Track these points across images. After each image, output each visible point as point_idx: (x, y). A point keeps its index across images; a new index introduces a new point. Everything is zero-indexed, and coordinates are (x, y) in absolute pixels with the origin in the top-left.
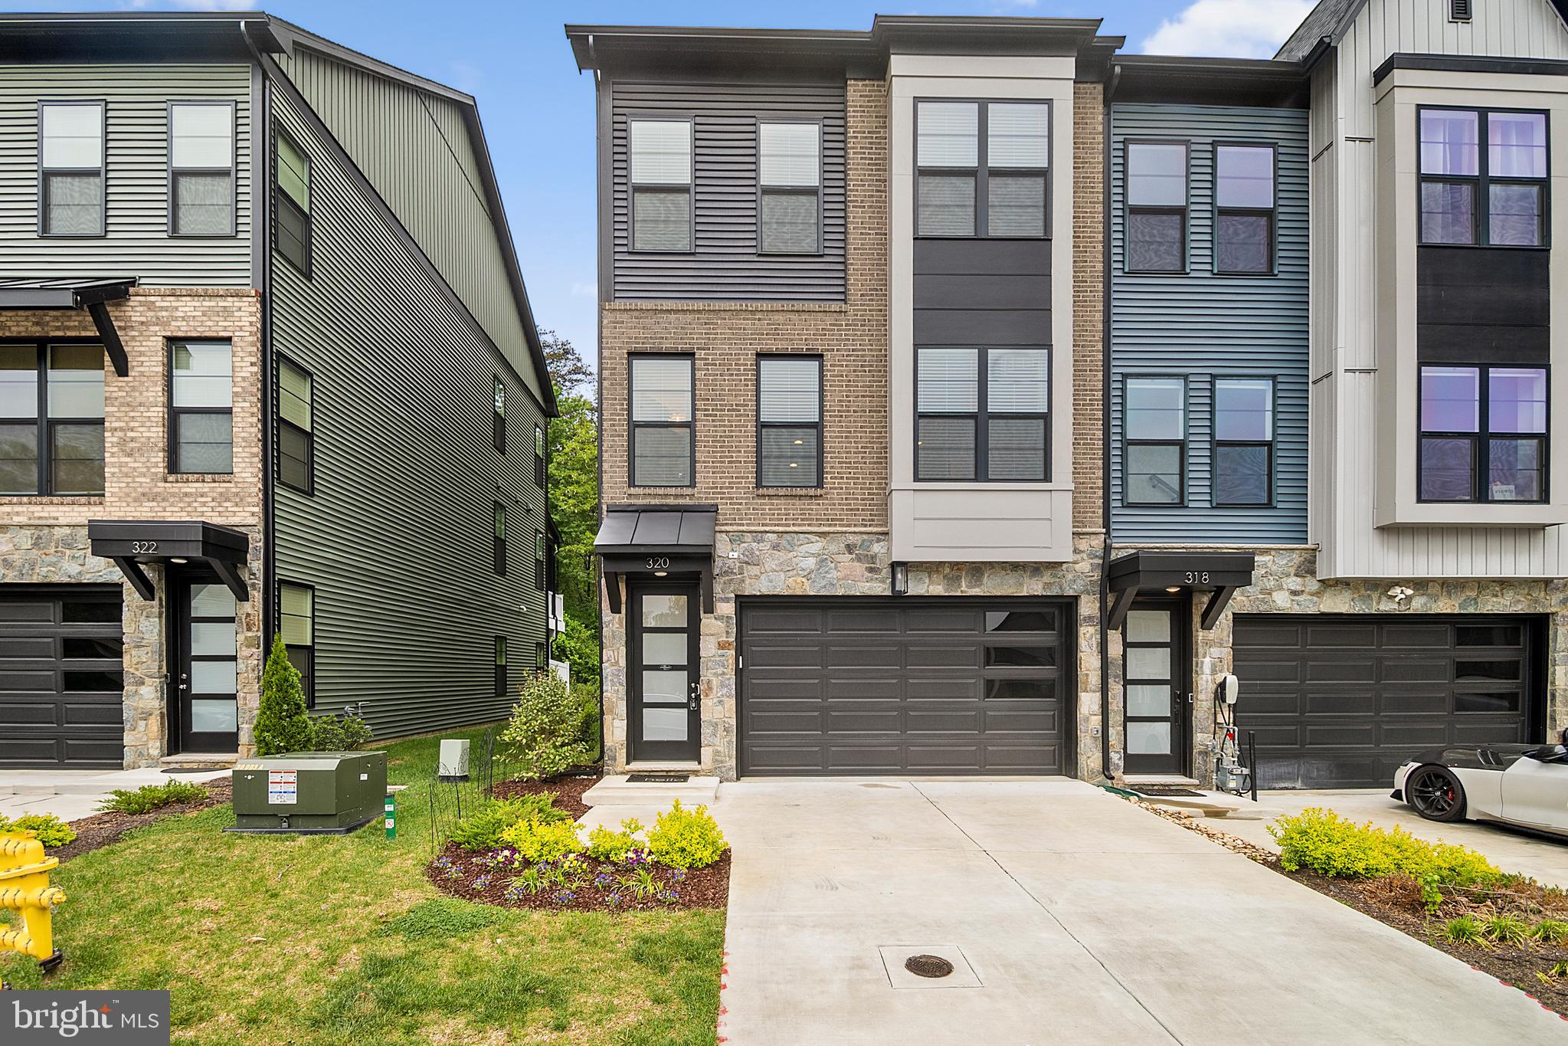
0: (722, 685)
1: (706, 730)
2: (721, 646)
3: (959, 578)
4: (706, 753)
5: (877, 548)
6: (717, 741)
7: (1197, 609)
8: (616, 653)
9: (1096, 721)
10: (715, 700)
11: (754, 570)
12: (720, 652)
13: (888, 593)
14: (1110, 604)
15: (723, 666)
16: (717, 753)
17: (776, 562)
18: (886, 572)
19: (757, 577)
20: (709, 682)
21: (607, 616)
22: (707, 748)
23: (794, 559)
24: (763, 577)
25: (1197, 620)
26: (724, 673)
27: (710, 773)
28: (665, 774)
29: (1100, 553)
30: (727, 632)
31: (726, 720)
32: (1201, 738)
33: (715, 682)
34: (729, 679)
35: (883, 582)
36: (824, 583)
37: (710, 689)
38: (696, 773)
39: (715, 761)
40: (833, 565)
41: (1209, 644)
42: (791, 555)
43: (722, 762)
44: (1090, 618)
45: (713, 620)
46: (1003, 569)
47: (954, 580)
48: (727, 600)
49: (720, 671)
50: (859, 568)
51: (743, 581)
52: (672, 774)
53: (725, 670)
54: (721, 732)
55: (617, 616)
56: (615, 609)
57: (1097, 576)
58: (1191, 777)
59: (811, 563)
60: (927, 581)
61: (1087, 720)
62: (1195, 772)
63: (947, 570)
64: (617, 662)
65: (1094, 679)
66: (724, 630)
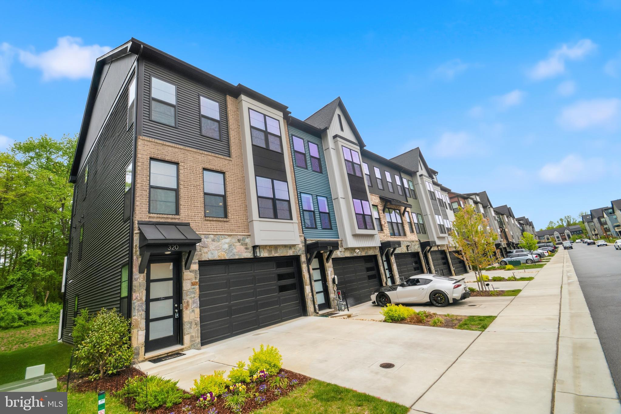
0: (194, 302)
1: (186, 327)
2: (193, 284)
3: (271, 251)
4: (187, 339)
5: (248, 240)
6: (192, 331)
7: (325, 257)
8: (141, 294)
9: (310, 294)
10: (191, 310)
11: (205, 250)
12: (193, 287)
13: (252, 257)
14: (308, 257)
15: (194, 293)
16: (192, 337)
17: (214, 246)
18: (251, 249)
19: (207, 253)
20: (188, 302)
21: (136, 275)
22: (187, 335)
23: (220, 245)
24: (209, 253)
25: (325, 260)
26: (194, 297)
27: (189, 348)
28: (166, 355)
29: (304, 242)
30: (196, 278)
31: (196, 319)
32: (332, 296)
33: (190, 301)
34: (197, 299)
35: (250, 252)
36: (231, 254)
37: (188, 305)
38: (182, 350)
39: (191, 341)
40: (234, 247)
41: (329, 267)
42: (219, 243)
43: (194, 341)
44: (304, 262)
45: (189, 273)
46: (283, 247)
47: (270, 251)
48: (195, 263)
49: (193, 296)
50: (243, 248)
51: (202, 254)
52: (170, 354)
53: (195, 295)
54: (194, 326)
55: (142, 275)
56: (141, 272)
57: (304, 249)
58: (331, 309)
59: (226, 246)
60: (263, 252)
61: (308, 295)
62: (332, 307)
63: (268, 248)
64: (141, 299)
65: (308, 281)
66: (194, 277)
